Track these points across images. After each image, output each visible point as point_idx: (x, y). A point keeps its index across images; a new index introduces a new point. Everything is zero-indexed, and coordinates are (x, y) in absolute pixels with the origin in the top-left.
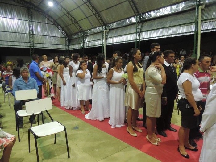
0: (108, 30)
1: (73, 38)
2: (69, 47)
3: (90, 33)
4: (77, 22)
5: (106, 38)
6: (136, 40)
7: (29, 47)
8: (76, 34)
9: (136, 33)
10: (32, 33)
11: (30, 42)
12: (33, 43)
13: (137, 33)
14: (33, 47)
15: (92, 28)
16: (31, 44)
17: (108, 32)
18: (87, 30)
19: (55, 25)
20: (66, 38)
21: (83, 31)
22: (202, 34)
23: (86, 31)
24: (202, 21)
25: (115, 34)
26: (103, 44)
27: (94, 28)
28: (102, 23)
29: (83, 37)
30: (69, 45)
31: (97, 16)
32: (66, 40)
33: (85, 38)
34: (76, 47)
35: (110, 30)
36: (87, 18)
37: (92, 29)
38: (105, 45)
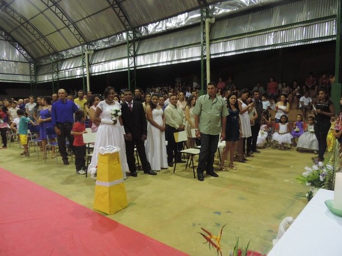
0: (93, 52)
1: (43, 64)
2: (36, 79)
3: (67, 55)
4: (43, 37)
5: (90, 65)
6: (129, 68)
8: (46, 57)
9: (128, 57)
13: (130, 57)
15: (69, 47)
17: (93, 55)
18: (62, 51)
19: (9, 41)
20: (30, 63)
21: (56, 53)
22: (211, 60)
23: (60, 52)
24: (211, 41)
26: (84, 75)
27: (72, 48)
28: (81, 39)
29: (57, 61)
30: (36, 75)
32: (30, 67)
33: (59, 63)
34: (46, 78)
35: (95, 51)
36: (58, 30)
37: (69, 49)
38: (87, 76)
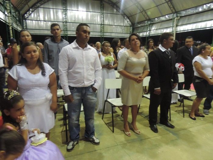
0: (179, 18)
1: (138, 27)
3: (158, 21)
4: (145, 10)
5: (177, 26)
7: (100, 36)
10: (103, 24)
11: (101, 32)
12: (104, 32)
14: (103, 36)
16: (102, 33)
17: (179, 19)
18: (155, 18)
19: (122, 15)
20: (130, 26)
21: (149, 20)
23: (152, 19)
25: (187, 22)
26: (172, 32)
27: (162, 16)
28: (174, 11)
29: (149, 25)
31: (170, 4)
32: (131, 28)
33: (151, 26)
35: (181, 17)
36: (157, 6)
38: (174, 33)
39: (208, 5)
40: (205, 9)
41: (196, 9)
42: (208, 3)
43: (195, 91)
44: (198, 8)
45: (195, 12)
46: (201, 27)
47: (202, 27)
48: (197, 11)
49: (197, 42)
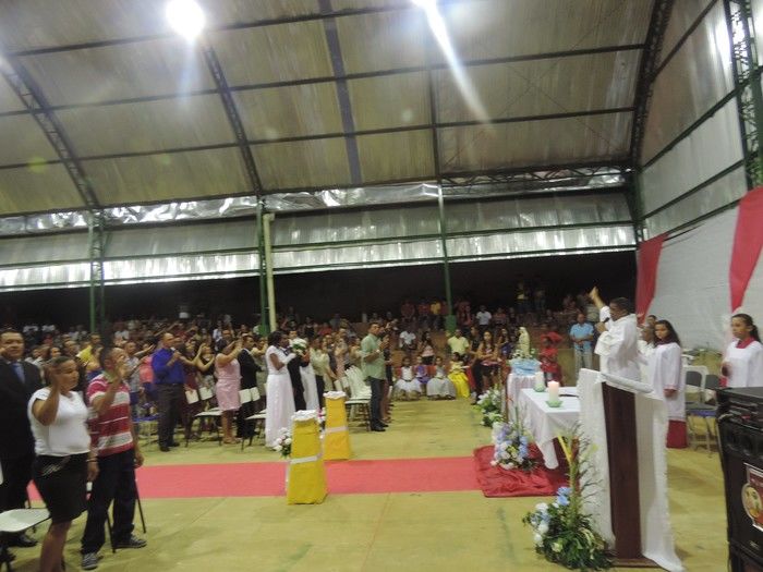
39: (66, 216)
40: (55, 226)
41: (26, 222)
42: (65, 211)
43: (44, 505)
44: (33, 220)
45: (22, 229)
46: (49, 278)
47: (53, 282)
48: (29, 228)
49: (45, 328)
